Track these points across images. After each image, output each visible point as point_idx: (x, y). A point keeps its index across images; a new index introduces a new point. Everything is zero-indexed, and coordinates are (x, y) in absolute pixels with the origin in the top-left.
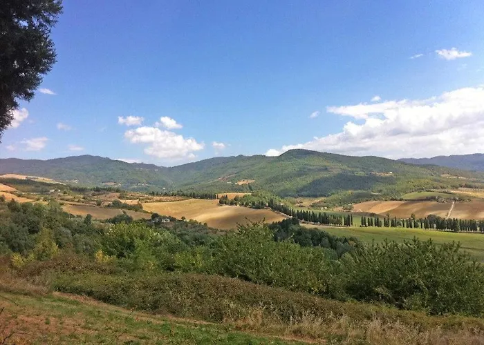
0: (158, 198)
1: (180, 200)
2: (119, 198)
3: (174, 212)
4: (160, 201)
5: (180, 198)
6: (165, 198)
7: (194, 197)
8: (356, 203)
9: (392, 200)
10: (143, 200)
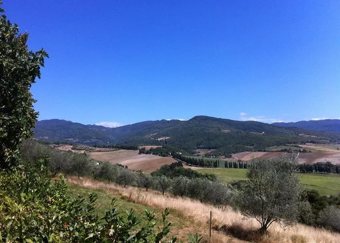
0: (98, 149)
1: (113, 151)
2: (72, 149)
3: (108, 158)
4: (100, 151)
5: (114, 149)
6: (104, 149)
7: (123, 149)
8: (234, 153)
9: (259, 151)
10: (88, 150)
